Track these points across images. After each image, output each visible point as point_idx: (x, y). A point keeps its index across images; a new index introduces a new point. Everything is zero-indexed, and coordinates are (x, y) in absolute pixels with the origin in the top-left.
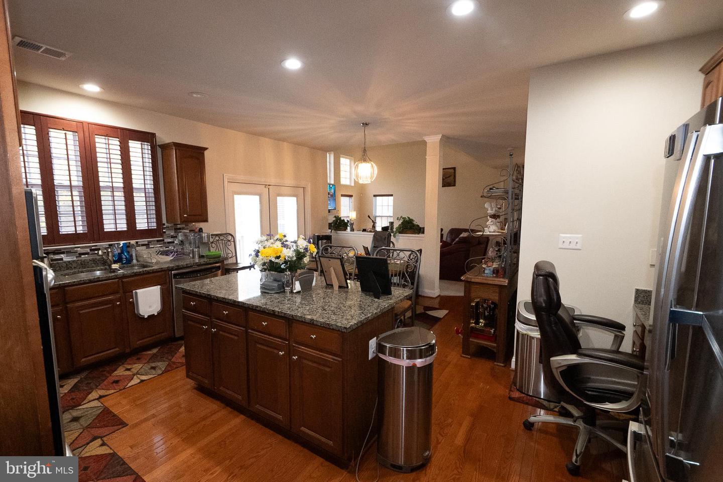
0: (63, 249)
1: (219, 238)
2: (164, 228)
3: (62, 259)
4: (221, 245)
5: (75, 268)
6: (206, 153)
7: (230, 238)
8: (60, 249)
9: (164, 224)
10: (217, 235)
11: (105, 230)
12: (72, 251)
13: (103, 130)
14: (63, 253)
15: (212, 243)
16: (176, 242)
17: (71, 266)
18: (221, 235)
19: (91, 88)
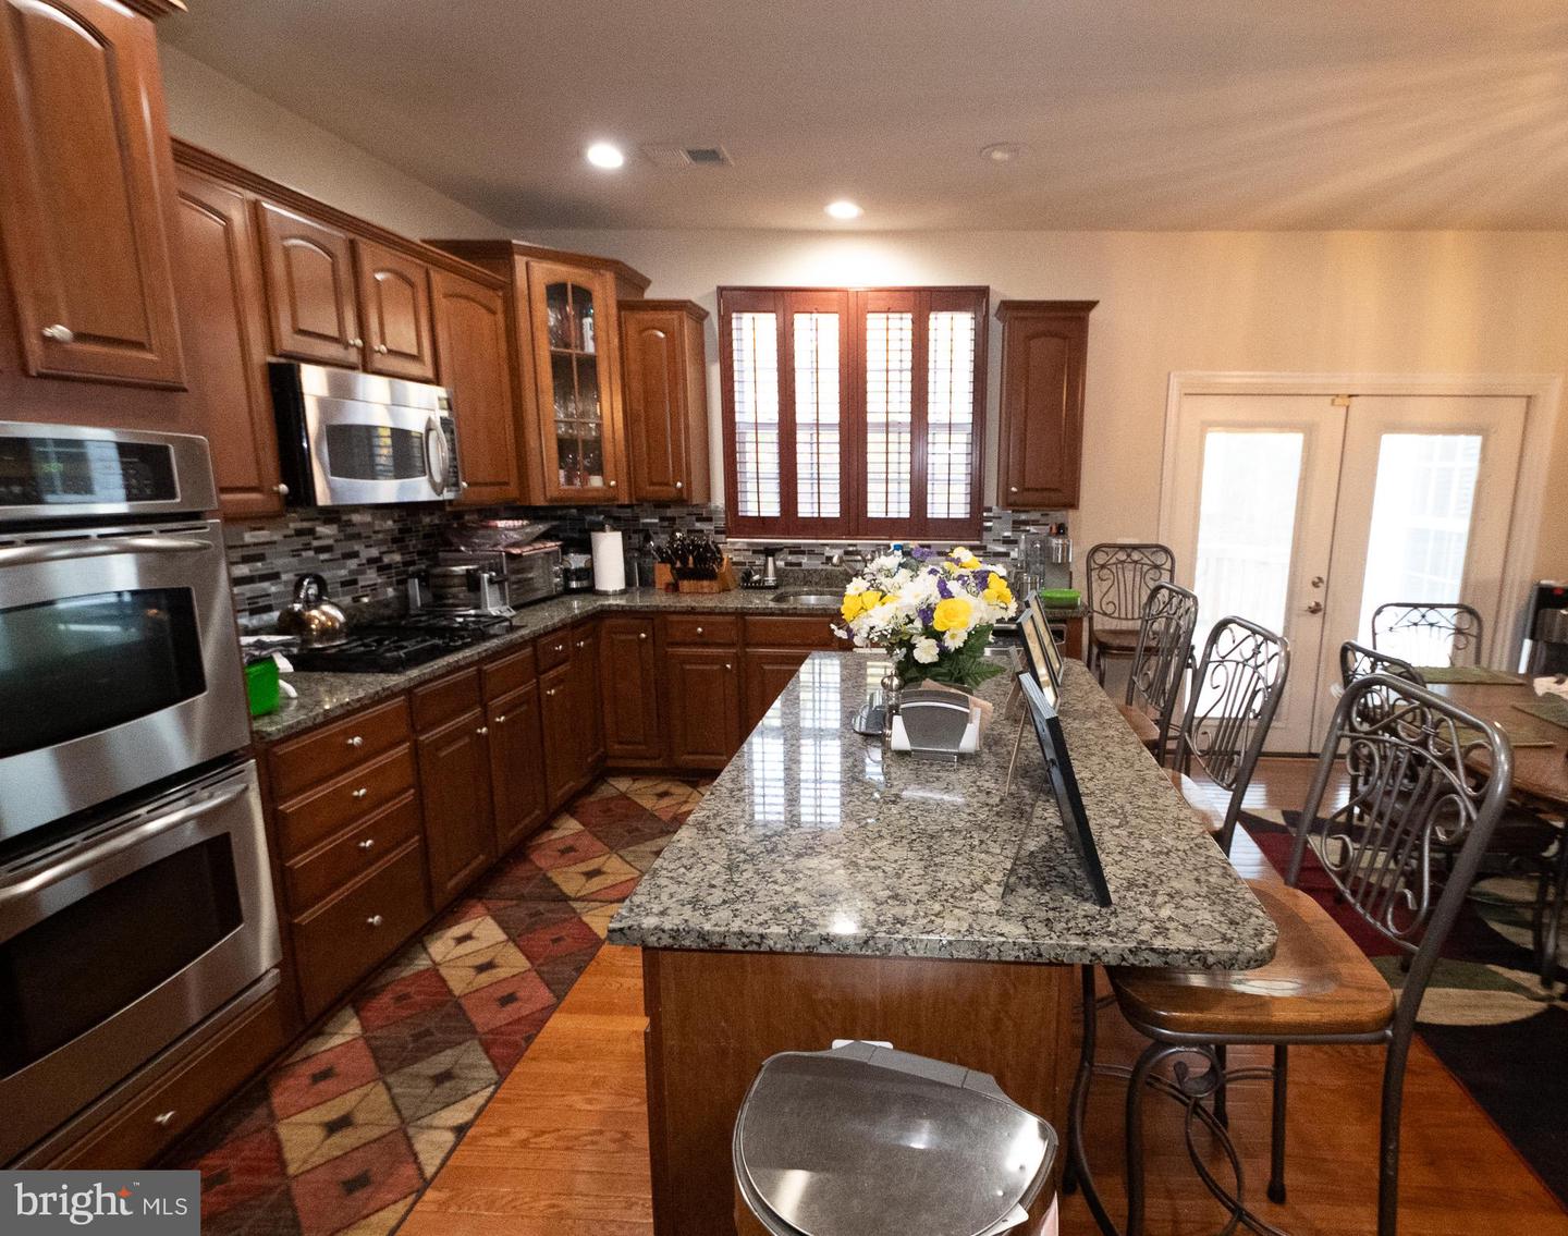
0: (805, 545)
1: (1129, 556)
2: (989, 519)
3: (800, 564)
4: (1129, 575)
5: (816, 584)
6: (1094, 315)
7: (1161, 558)
8: (799, 546)
9: (989, 510)
10: (1122, 547)
11: (869, 515)
12: (817, 550)
13: (883, 300)
14: (803, 553)
15: (1103, 567)
16: (1014, 554)
17: (810, 578)
18: (1135, 548)
19: (843, 210)
